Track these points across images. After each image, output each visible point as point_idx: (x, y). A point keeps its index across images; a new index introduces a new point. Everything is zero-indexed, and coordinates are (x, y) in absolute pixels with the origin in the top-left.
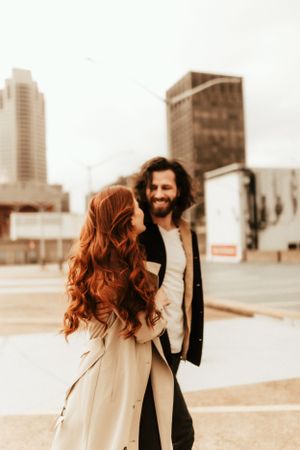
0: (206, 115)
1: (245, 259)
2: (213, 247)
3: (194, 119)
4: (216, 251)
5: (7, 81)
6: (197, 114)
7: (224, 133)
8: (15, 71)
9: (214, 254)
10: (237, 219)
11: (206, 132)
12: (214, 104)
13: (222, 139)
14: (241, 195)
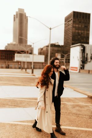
0: (77, 26)
1: (79, 72)
2: (71, 67)
3: (73, 27)
4: (72, 69)
5: (17, 12)
6: (74, 25)
7: (83, 32)
8: (19, 9)
9: (71, 70)
10: (78, 60)
11: (77, 31)
12: (80, 22)
13: (82, 33)
14: (80, 53)
